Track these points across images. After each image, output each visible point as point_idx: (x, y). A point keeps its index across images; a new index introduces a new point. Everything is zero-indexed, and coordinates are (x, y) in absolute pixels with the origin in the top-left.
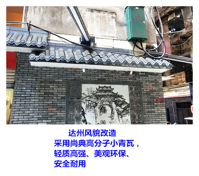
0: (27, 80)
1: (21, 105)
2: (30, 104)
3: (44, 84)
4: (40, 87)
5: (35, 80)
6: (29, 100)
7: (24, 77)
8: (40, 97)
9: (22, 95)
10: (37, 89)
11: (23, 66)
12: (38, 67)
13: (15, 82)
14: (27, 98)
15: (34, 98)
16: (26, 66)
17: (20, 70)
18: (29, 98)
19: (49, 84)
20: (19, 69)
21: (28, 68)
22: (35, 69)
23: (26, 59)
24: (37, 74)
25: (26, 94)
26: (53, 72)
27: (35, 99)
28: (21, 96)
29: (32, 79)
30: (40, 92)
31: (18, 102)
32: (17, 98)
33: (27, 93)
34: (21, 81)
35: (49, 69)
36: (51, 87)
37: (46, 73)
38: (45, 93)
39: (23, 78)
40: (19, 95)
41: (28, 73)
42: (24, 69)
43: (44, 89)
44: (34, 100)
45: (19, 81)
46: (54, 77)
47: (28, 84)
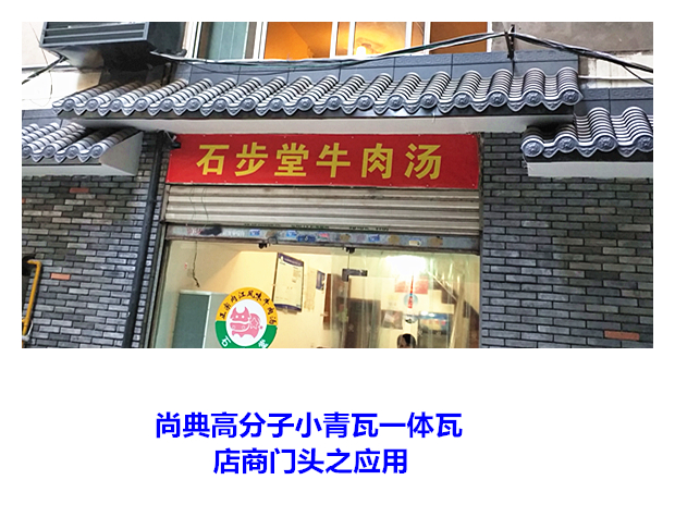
0: (521, 227)
1: (510, 310)
2: (537, 309)
3: (580, 242)
4: (569, 252)
5: (547, 226)
6: (533, 296)
7: (508, 215)
8: (569, 285)
9: (509, 278)
10: (556, 256)
11: (503, 178)
12: (552, 181)
13: (481, 232)
14: (525, 287)
15: (548, 288)
16: (514, 179)
17: (494, 193)
18: (531, 287)
19: (601, 242)
20: (492, 190)
21: (519, 186)
22: (543, 186)
23: (510, 156)
24: (552, 206)
25: (520, 274)
26: (611, 195)
27: (552, 292)
28: (505, 282)
29: (536, 224)
30: (568, 268)
31: (499, 301)
32: (492, 285)
33: (524, 270)
34: (502, 230)
35: (594, 187)
36: (606, 251)
37: (585, 202)
38: (589, 274)
39: (506, 218)
40: (501, 278)
41: (521, 201)
42: (505, 189)
43: (581, 257)
44: (550, 297)
45: (495, 230)
46: (616, 214)
47: (524, 239)
